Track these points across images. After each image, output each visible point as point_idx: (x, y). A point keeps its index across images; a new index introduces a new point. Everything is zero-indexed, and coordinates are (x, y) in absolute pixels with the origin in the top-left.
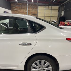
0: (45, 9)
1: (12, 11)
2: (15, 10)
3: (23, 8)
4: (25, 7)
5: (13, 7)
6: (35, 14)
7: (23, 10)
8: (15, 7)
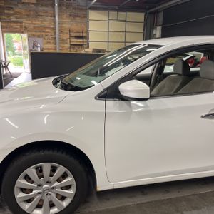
0: (109, 21)
1: (4, 24)
2: (13, 19)
3: (41, 16)
4: (47, 12)
5: (6, 11)
6: (81, 34)
7: (42, 21)
8: (12, 12)
